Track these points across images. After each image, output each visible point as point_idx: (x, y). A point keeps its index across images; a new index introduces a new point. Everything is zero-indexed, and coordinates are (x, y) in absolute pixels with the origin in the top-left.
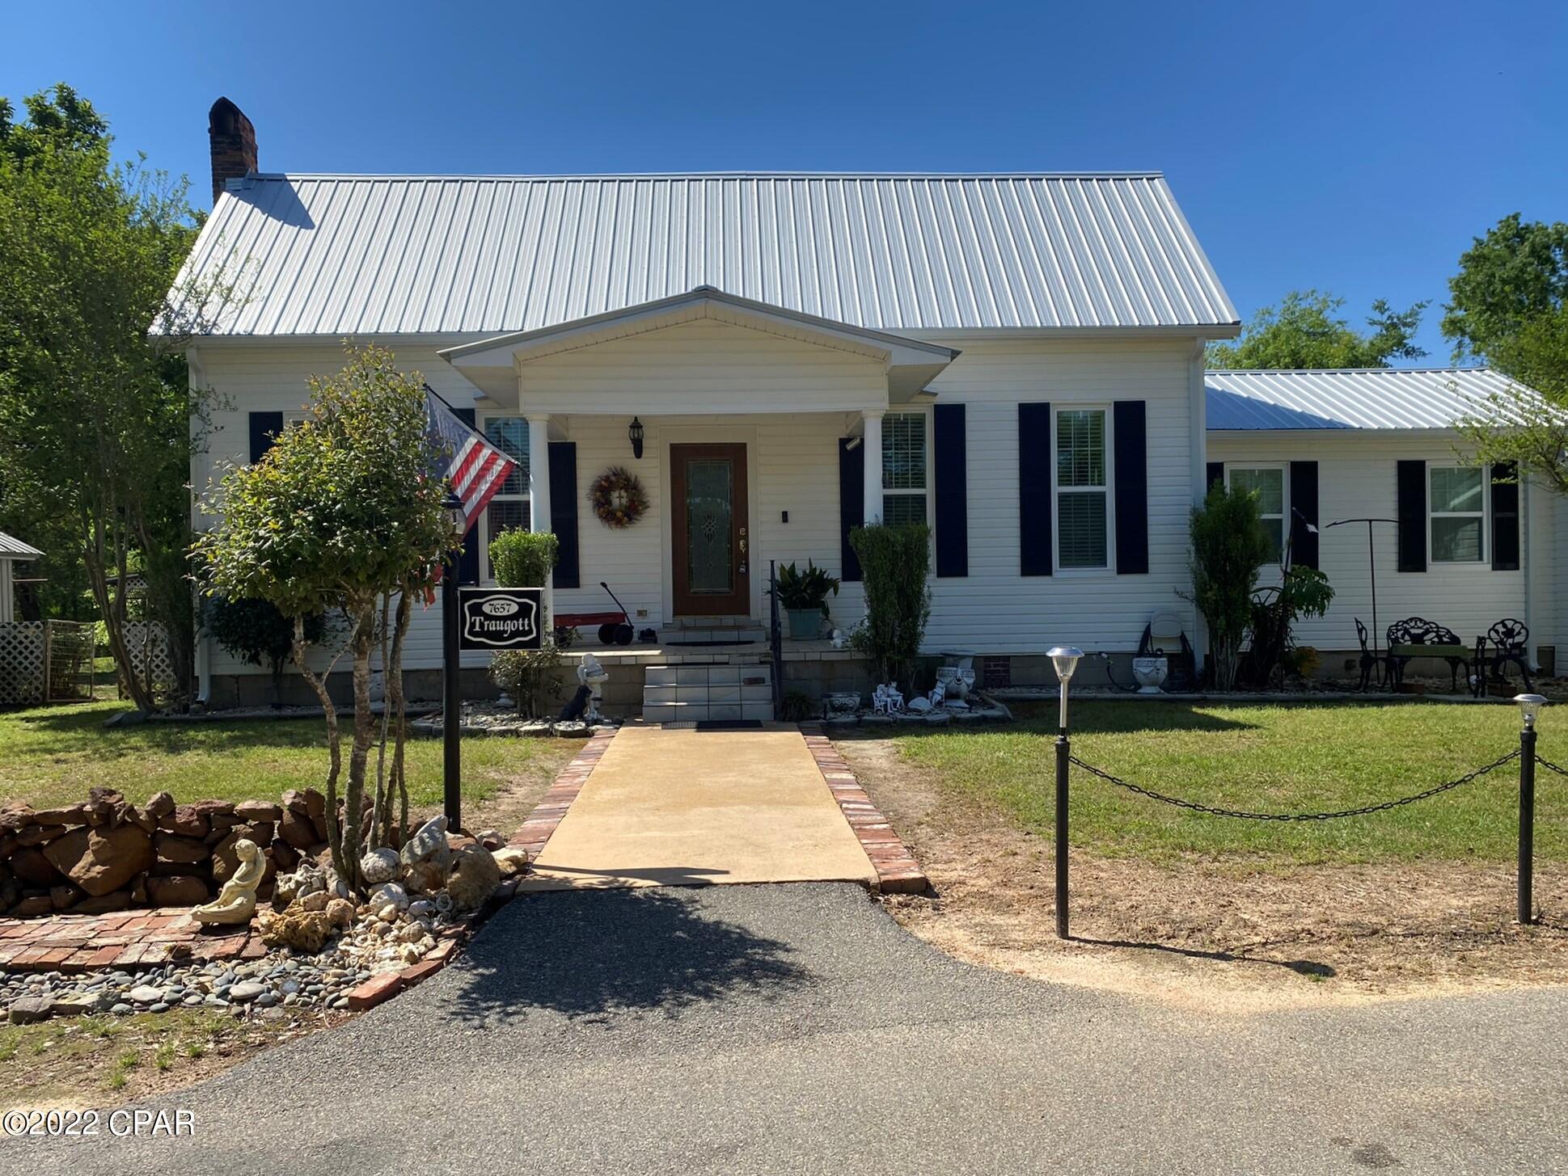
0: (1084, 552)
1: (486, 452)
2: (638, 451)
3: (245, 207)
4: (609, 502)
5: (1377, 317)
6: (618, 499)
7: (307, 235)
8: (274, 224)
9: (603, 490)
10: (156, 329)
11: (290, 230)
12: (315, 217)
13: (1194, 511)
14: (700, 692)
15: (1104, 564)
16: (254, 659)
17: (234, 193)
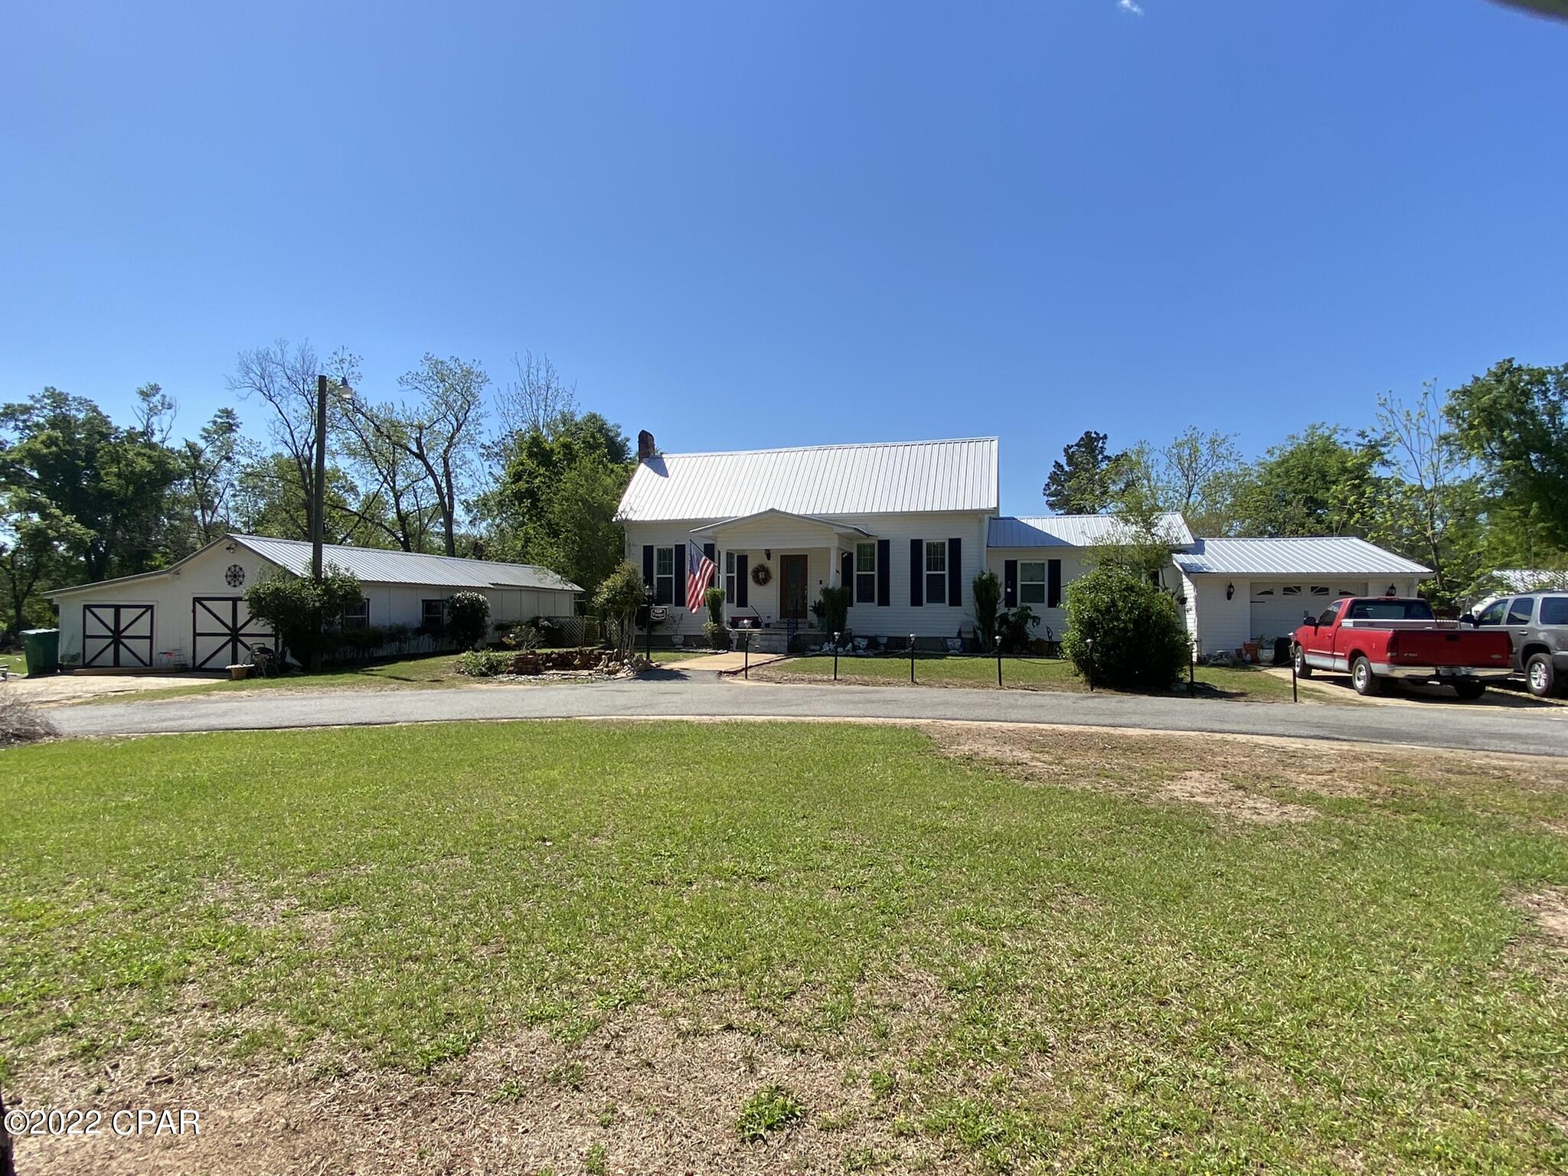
0: (936, 596)
1: (708, 562)
2: (769, 558)
3: (648, 469)
4: (758, 576)
5: (1360, 440)
6: (761, 575)
7: (667, 479)
8: (657, 476)
9: (756, 572)
10: (614, 520)
11: (662, 478)
12: (670, 473)
13: (974, 582)
14: (767, 643)
15: (944, 602)
16: (641, 629)
17: (645, 464)
